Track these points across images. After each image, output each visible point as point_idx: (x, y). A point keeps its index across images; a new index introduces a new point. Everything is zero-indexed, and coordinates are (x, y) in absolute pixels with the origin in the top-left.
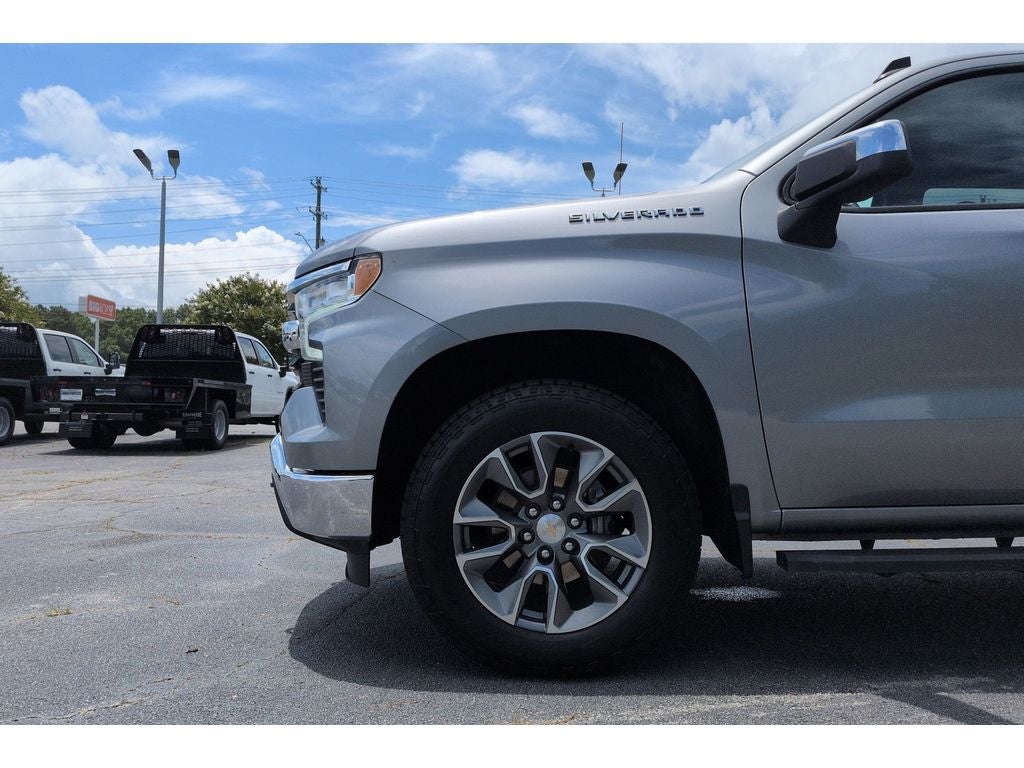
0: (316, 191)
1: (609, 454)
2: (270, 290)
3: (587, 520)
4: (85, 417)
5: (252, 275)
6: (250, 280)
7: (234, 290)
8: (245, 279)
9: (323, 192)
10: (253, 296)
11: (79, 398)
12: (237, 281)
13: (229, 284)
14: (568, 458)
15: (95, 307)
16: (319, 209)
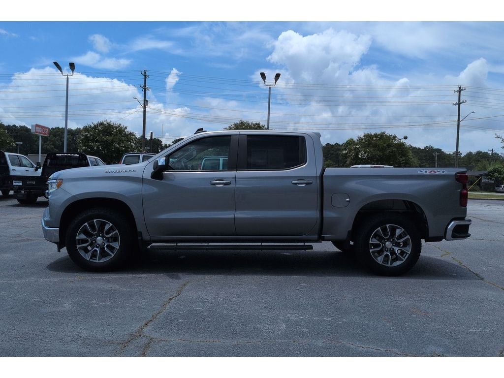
0: (144, 77)
1: (111, 224)
2: (116, 128)
3: (108, 239)
4: (23, 192)
5: (109, 121)
6: (107, 123)
7: (100, 128)
8: (105, 123)
9: (147, 78)
10: (108, 131)
11: (21, 184)
12: (102, 124)
13: (97, 125)
14: (103, 225)
15: (39, 130)
16: (145, 86)
